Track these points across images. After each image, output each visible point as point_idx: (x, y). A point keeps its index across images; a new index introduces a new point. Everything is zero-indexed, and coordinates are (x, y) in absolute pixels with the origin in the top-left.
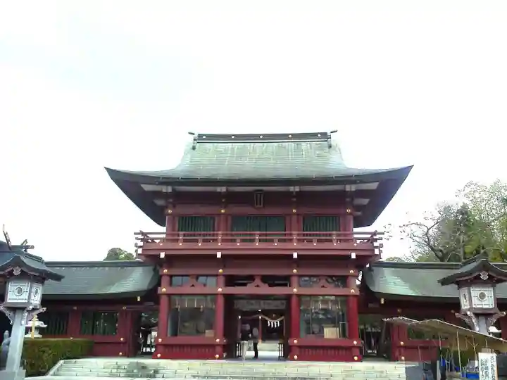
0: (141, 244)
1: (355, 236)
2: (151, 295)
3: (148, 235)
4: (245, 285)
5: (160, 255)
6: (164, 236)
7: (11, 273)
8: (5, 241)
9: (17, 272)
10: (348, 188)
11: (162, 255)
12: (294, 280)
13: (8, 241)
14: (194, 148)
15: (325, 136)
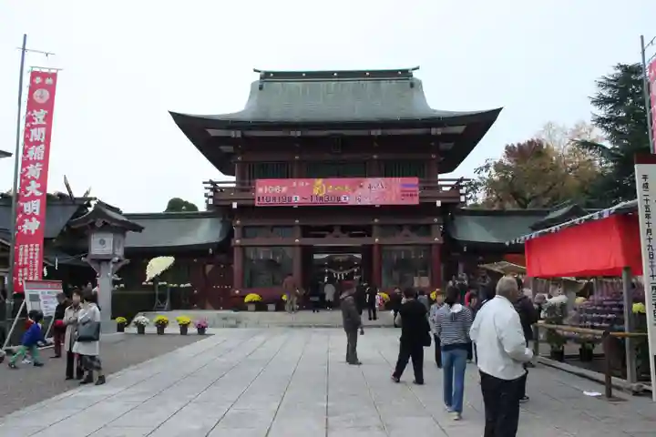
0: (211, 194)
1: (439, 183)
2: (224, 247)
3: (218, 185)
4: (323, 236)
5: (231, 205)
6: (234, 185)
7: (93, 225)
8: (67, 193)
9: (99, 224)
10: (433, 131)
11: (235, 205)
12: (376, 230)
13: (70, 192)
14: (261, 88)
15: (406, 74)
